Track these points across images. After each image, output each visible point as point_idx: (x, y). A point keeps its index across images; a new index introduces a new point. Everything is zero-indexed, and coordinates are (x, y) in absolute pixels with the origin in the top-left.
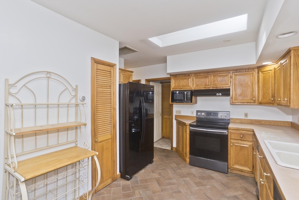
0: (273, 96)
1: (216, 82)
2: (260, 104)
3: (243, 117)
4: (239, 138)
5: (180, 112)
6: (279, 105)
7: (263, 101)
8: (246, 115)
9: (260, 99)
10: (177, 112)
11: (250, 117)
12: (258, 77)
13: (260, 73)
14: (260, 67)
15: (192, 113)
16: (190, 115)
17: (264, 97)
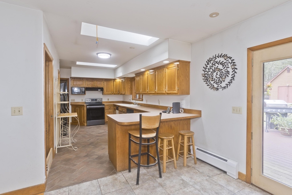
0: (119, 91)
1: (97, 84)
2: (114, 94)
3: (107, 101)
4: (109, 108)
5: (74, 100)
6: (121, 94)
7: (115, 93)
8: (108, 100)
9: (114, 92)
10: (72, 100)
11: (110, 100)
12: (114, 83)
13: (115, 82)
14: (114, 80)
15: (82, 100)
16: (81, 101)
17: (116, 92)
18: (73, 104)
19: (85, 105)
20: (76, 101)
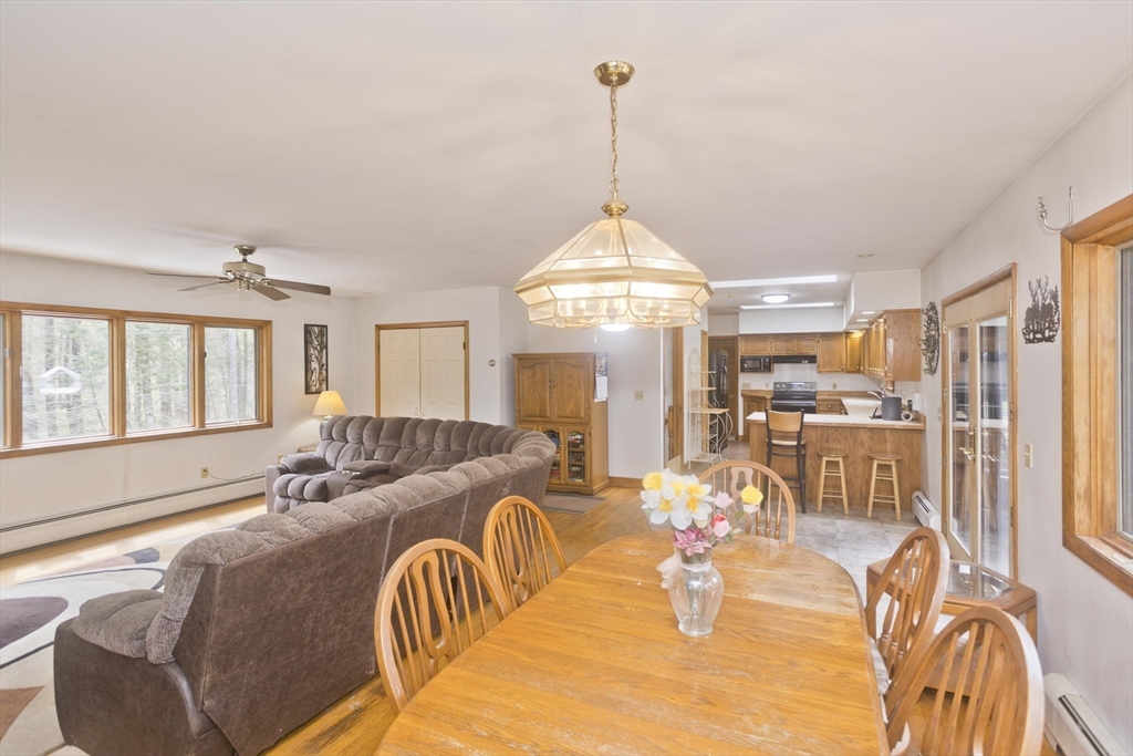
0: (858, 365)
1: (801, 347)
2: (848, 372)
3: (831, 389)
5: (749, 385)
7: (851, 370)
8: (835, 386)
9: (848, 366)
10: (744, 385)
11: (840, 389)
12: (846, 343)
13: (848, 339)
14: (847, 334)
15: (767, 385)
16: (764, 388)
17: (851, 366)
18: (747, 393)
19: (769, 397)
20: (753, 388)
